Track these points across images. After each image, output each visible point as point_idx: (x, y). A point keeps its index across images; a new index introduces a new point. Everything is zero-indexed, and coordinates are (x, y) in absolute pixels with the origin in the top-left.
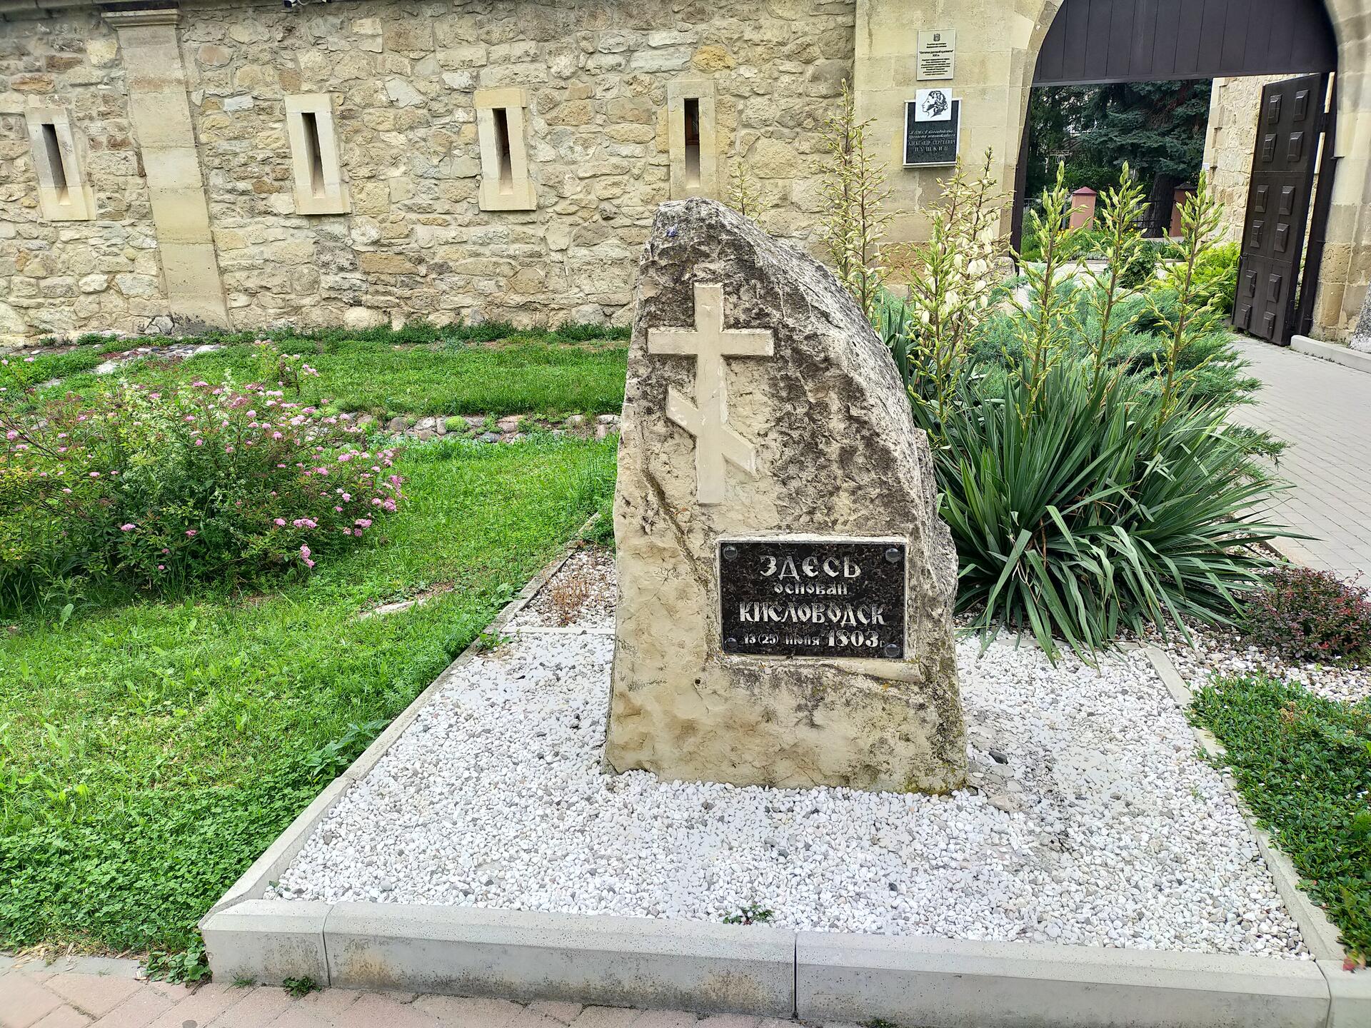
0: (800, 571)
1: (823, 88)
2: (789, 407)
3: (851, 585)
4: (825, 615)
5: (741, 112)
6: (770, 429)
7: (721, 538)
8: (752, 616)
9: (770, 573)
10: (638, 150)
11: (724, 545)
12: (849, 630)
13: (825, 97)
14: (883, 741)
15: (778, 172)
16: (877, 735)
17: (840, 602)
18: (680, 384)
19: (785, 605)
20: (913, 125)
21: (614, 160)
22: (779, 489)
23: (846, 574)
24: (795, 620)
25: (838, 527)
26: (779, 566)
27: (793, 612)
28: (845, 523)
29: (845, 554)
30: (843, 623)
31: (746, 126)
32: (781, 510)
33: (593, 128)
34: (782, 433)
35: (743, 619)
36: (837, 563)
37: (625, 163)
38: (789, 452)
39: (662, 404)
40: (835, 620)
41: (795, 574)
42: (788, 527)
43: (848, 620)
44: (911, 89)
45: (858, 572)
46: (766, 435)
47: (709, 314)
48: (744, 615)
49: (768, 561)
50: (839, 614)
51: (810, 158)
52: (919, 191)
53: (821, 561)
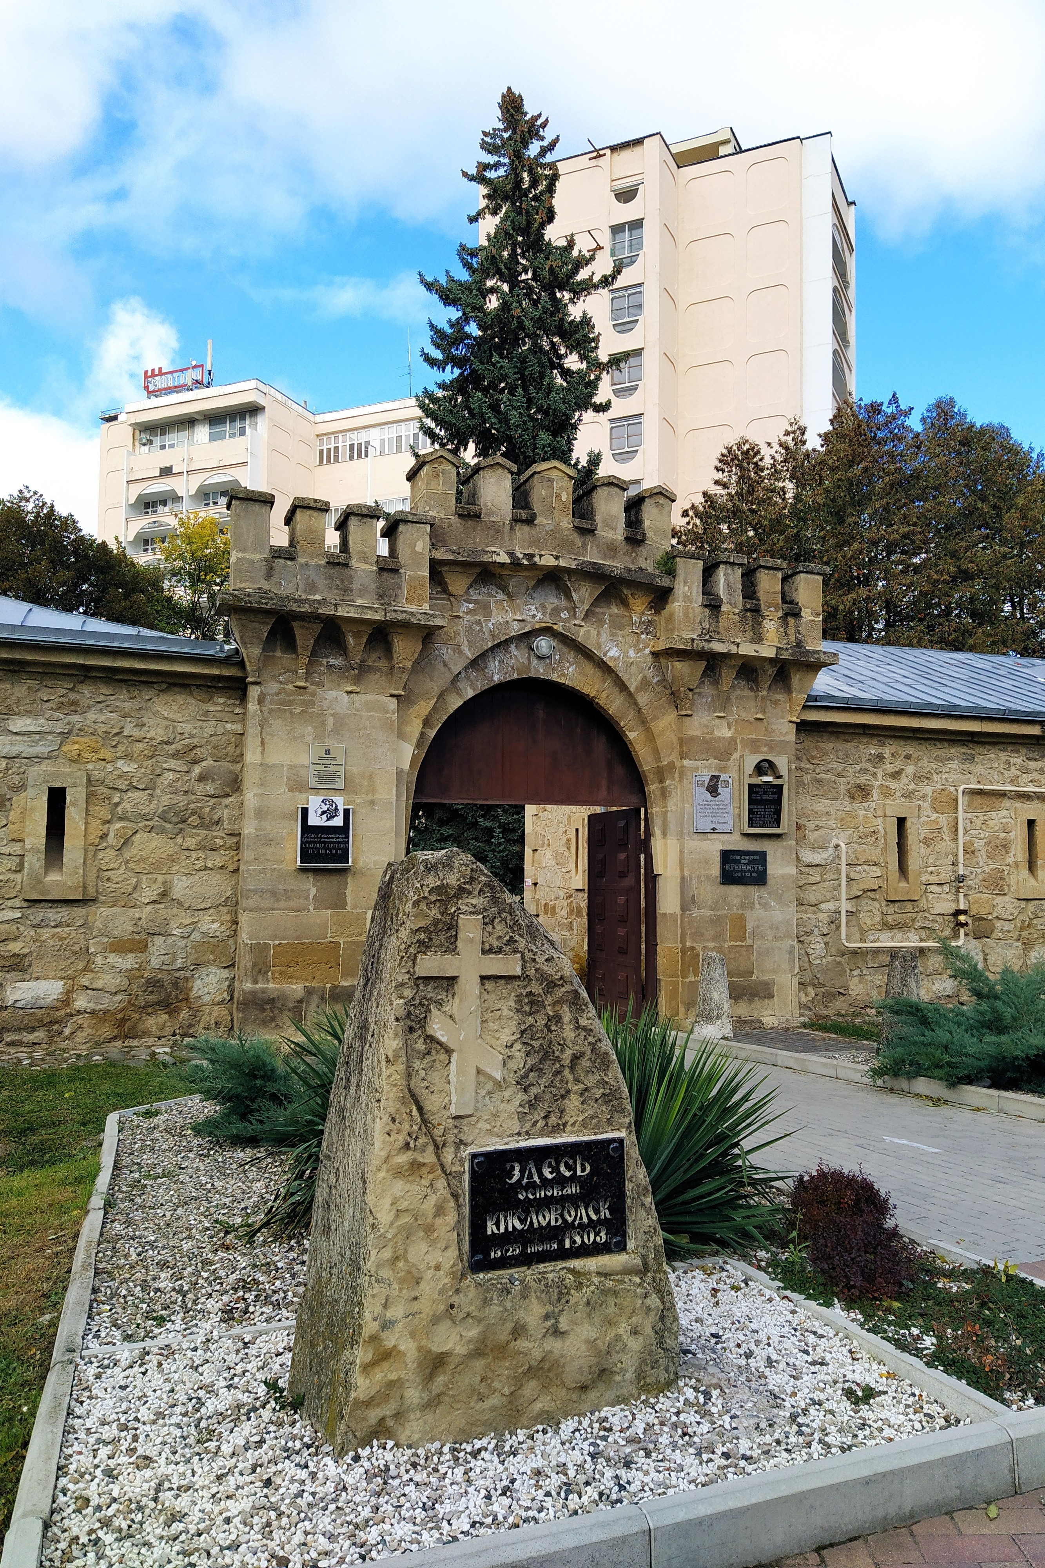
0: (541, 1175)
1: (210, 788)
2: (530, 1020)
3: (583, 1182)
4: (562, 1215)
5: (117, 805)
6: (516, 1041)
7: (471, 1150)
8: (498, 1229)
9: (514, 1180)
11: (474, 1156)
12: (582, 1228)
13: (211, 797)
14: (618, 1338)
15: (156, 867)
16: (611, 1334)
17: (575, 1201)
18: (439, 1004)
19: (527, 1213)
20: (306, 829)
22: (521, 1097)
23: (579, 1173)
24: (536, 1225)
25: (568, 1128)
26: (522, 1172)
27: (534, 1218)
28: (573, 1124)
29: (578, 1153)
30: (577, 1221)
31: (121, 819)
32: (522, 1117)
34: (524, 1044)
35: (489, 1232)
36: (571, 1162)
38: (530, 1062)
39: (423, 1022)
40: (570, 1220)
41: (536, 1179)
42: (527, 1133)
43: (581, 1218)
44: (303, 796)
45: (588, 1169)
46: (512, 1046)
47: (471, 940)
48: (491, 1228)
49: (513, 1168)
50: (573, 1213)
51: (194, 855)
52: (313, 891)
53: (558, 1163)
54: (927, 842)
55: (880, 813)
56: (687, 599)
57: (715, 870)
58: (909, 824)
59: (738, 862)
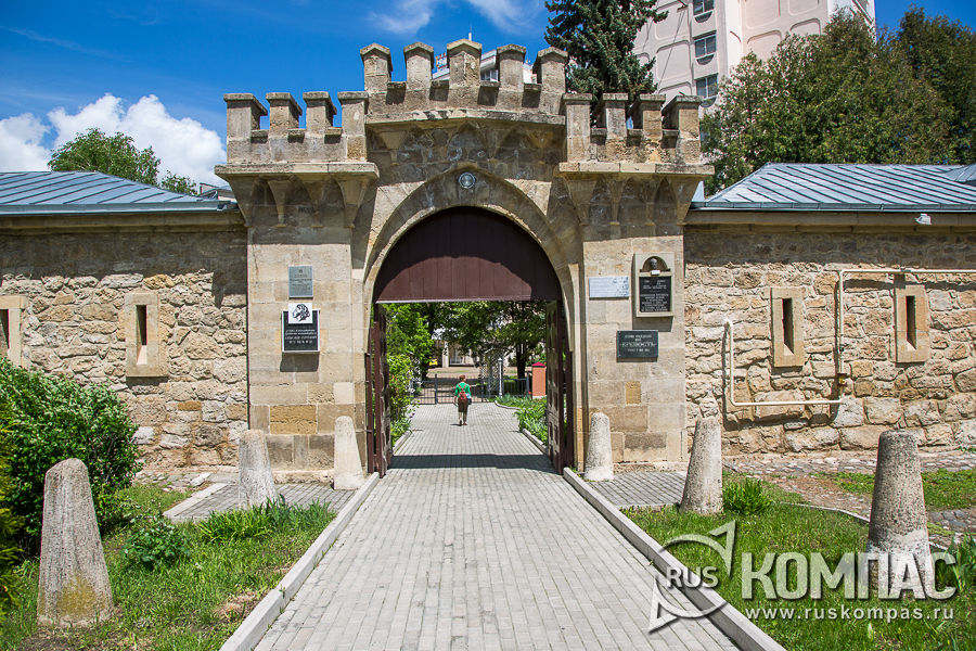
5: (177, 315)
10: (103, 338)
15: (203, 355)
20: (288, 326)
21: (87, 345)
31: (181, 324)
33: (72, 323)
37: (94, 347)
44: (285, 303)
51: (226, 346)
52: (295, 370)
54: (812, 319)
55: (767, 296)
56: (577, 133)
57: (613, 348)
58: (794, 304)
59: (632, 340)
